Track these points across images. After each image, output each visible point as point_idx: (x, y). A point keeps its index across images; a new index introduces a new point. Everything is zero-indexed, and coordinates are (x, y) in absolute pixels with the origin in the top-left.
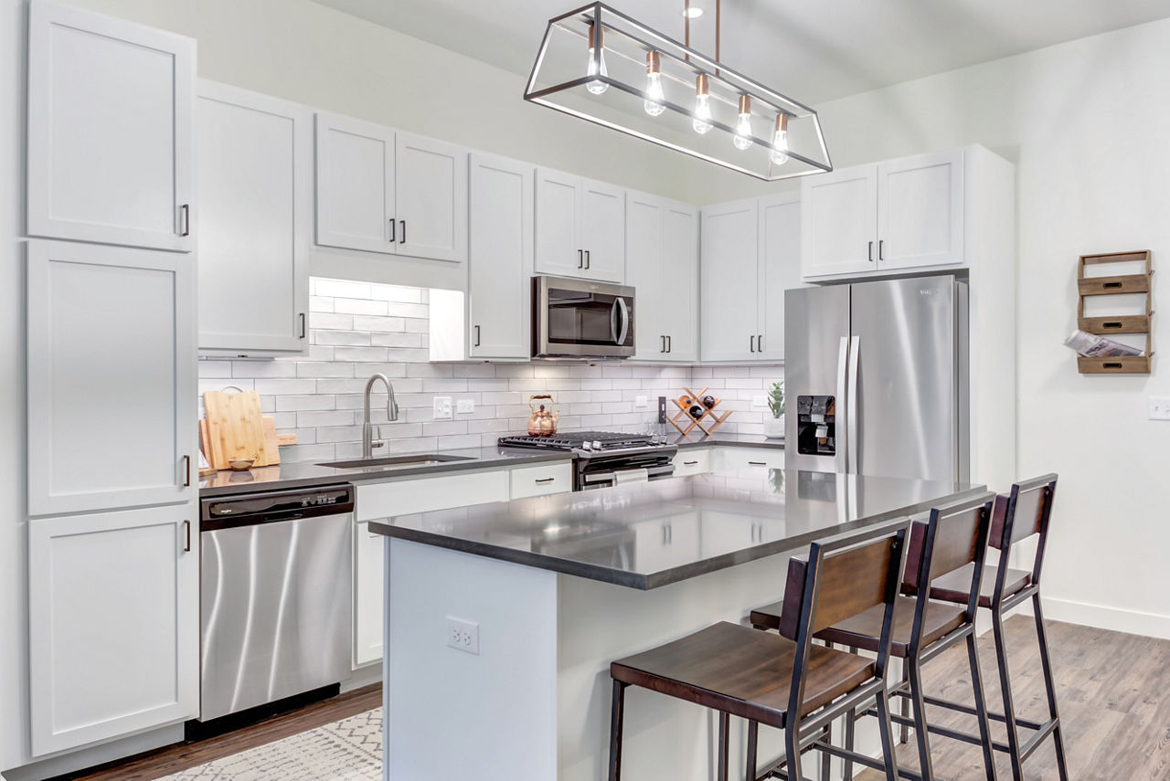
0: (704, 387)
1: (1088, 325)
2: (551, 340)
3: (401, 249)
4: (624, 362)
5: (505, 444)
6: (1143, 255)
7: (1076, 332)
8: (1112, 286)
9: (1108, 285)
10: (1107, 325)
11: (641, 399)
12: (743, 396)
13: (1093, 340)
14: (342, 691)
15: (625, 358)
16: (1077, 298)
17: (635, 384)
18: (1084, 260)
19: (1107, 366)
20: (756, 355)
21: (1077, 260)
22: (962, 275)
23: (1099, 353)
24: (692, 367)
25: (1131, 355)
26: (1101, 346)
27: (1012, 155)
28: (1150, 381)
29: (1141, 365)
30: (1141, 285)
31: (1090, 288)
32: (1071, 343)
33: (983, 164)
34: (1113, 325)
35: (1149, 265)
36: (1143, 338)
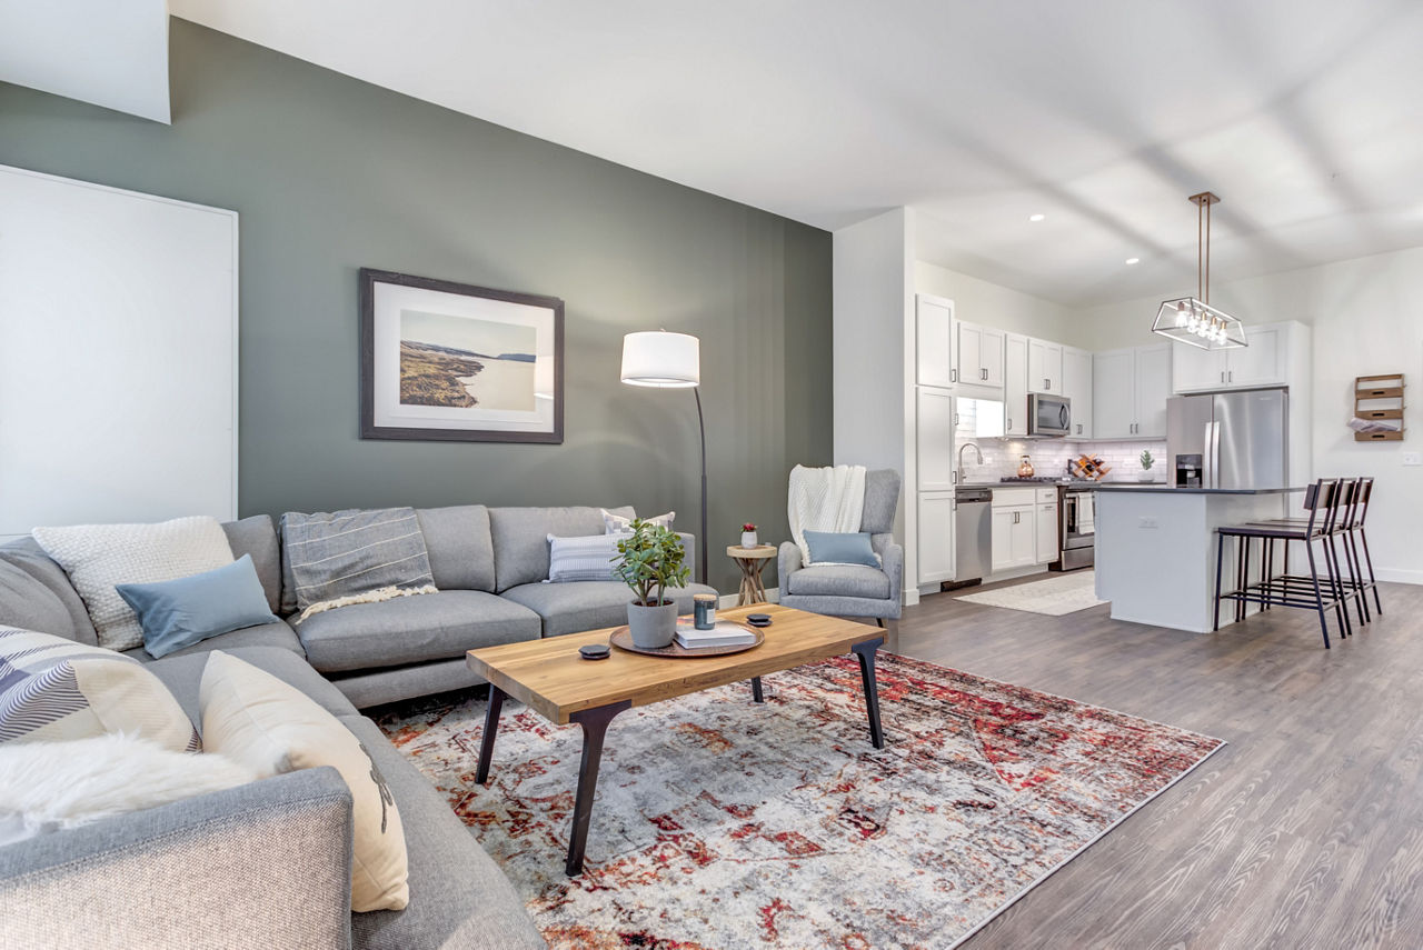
0: (1093, 454)
1: (1362, 415)
2: (1039, 427)
3: (985, 383)
4: (1061, 440)
5: (1003, 480)
6: (1399, 376)
7: (1354, 419)
8: (1378, 393)
9: (1375, 393)
10: (1375, 415)
11: (1056, 461)
12: (1115, 459)
13: (1366, 423)
14: (983, 582)
15: (1062, 436)
16: (1354, 400)
17: (1054, 453)
18: (1358, 380)
19: (1374, 437)
20: (1134, 435)
21: (1354, 379)
22: (1286, 389)
23: (1370, 430)
24: (1079, 443)
25: (1392, 431)
26: (1372, 426)
27: (1309, 323)
28: (1403, 444)
29: (1398, 436)
30: (1398, 393)
31: (1361, 395)
32: (1351, 425)
33: (1297, 330)
34: (1379, 415)
35: (1403, 382)
36: (1400, 421)
